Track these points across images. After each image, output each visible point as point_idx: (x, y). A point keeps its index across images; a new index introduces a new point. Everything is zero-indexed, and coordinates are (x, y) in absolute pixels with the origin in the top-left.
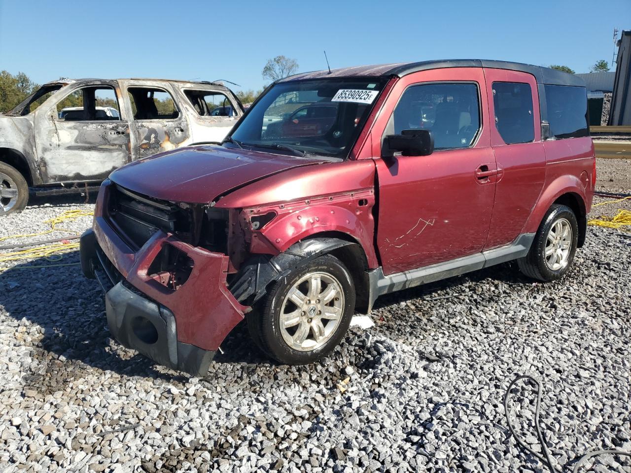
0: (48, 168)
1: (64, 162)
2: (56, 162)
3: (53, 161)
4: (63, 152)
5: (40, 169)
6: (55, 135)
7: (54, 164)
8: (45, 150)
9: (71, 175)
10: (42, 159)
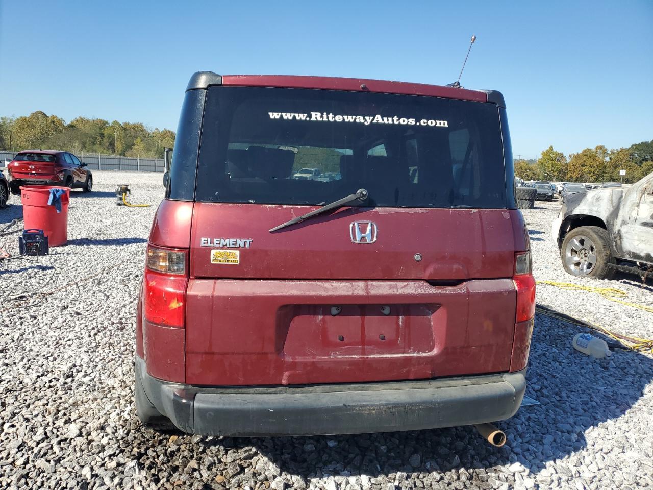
0: (623, 242)
1: (636, 238)
2: (629, 237)
3: (627, 235)
4: (638, 227)
5: (616, 242)
6: (636, 208)
7: (627, 239)
8: (624, 223)
9: (643, 254)
10: (619, 232)
